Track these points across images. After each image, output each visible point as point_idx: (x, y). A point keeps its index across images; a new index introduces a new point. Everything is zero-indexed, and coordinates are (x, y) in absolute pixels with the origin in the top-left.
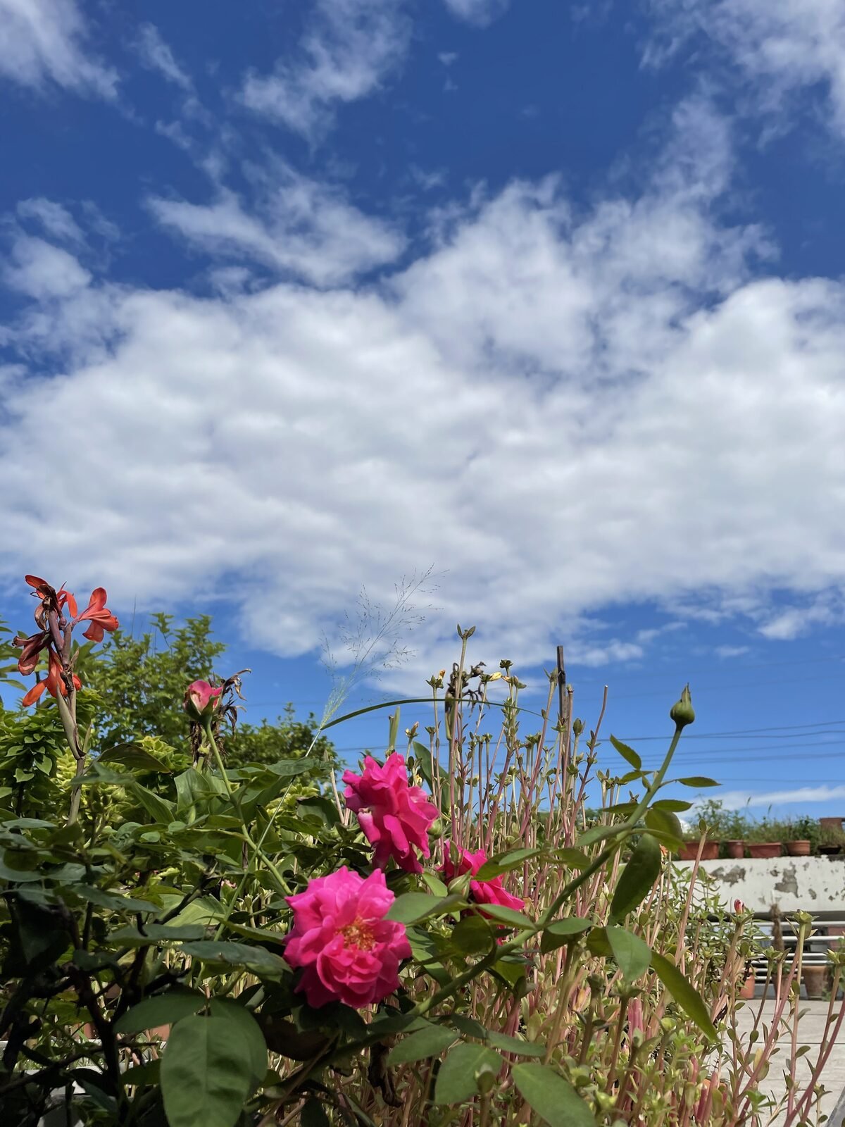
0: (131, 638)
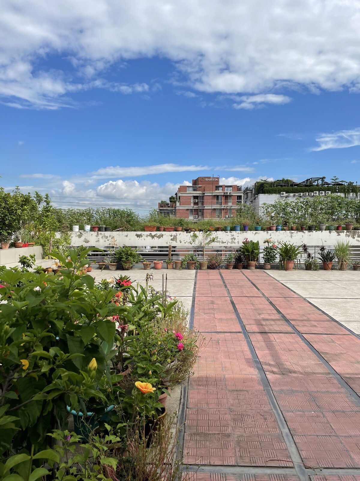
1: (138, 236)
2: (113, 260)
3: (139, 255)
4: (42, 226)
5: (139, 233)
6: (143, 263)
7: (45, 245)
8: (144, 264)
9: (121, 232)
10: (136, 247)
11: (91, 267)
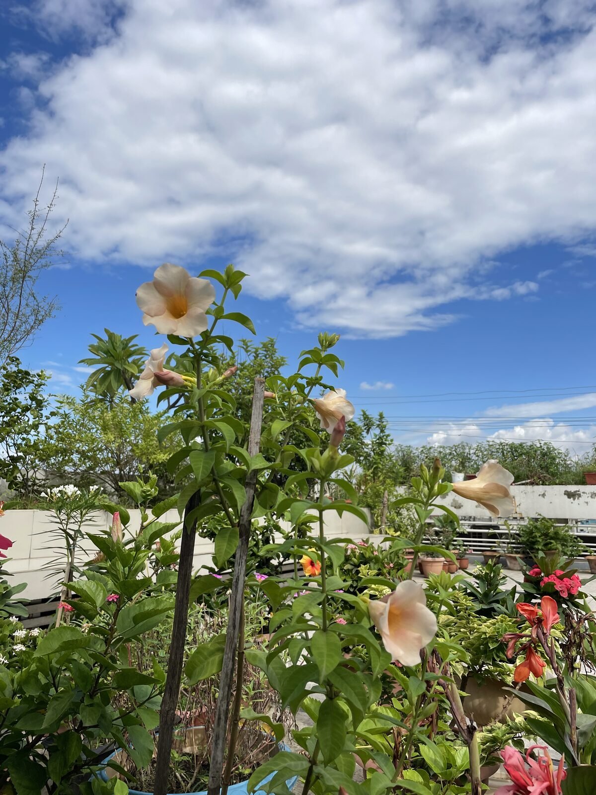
0: (223, 354)
1: (570, 495)
2: (514, 548)
3: (576, 538)
4: (371, 471)
5: (572, 488)
6: (587, 557)
7: (375, 507)
8: (589, 560)
9: (529, 487)
10: (565, 521)
11: (467, 559)
